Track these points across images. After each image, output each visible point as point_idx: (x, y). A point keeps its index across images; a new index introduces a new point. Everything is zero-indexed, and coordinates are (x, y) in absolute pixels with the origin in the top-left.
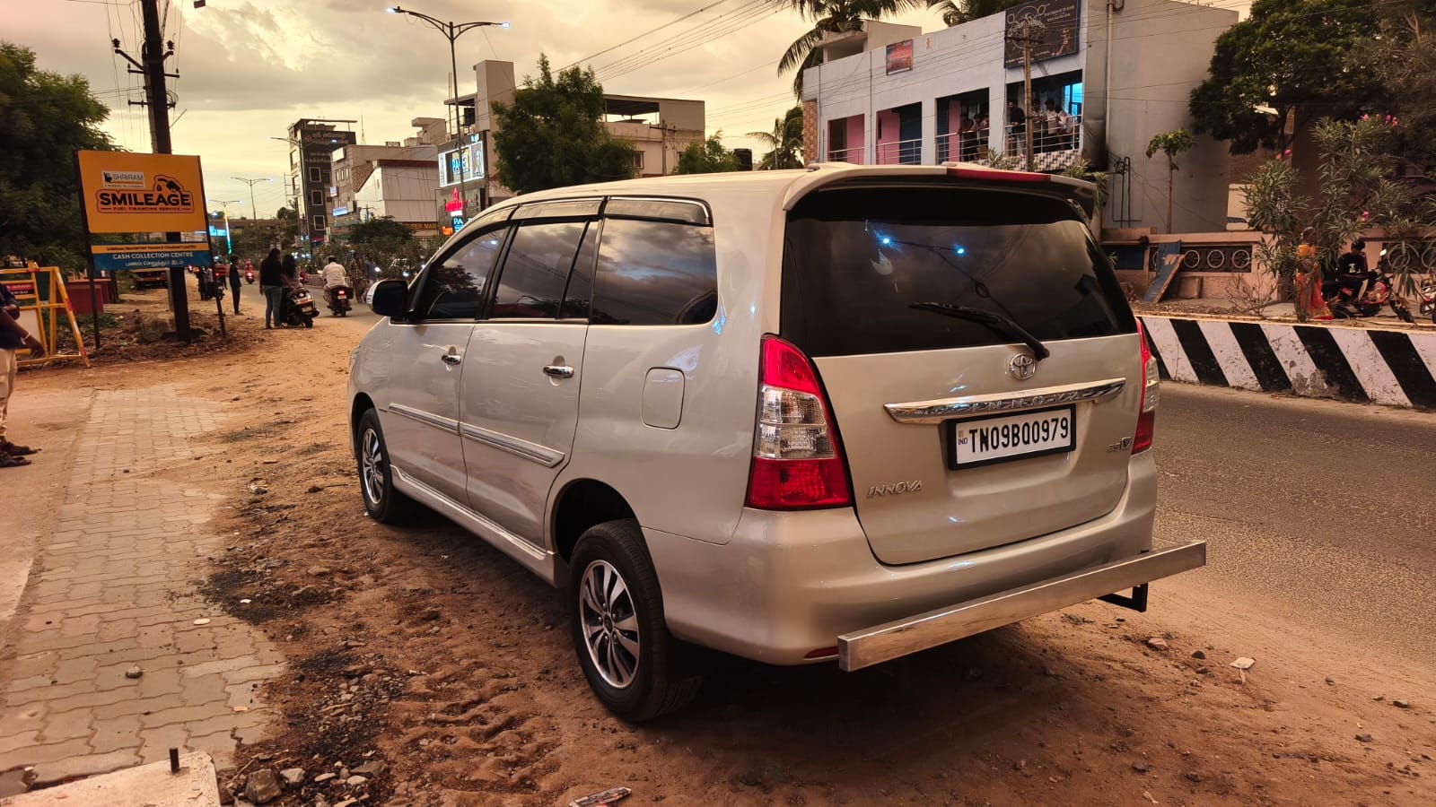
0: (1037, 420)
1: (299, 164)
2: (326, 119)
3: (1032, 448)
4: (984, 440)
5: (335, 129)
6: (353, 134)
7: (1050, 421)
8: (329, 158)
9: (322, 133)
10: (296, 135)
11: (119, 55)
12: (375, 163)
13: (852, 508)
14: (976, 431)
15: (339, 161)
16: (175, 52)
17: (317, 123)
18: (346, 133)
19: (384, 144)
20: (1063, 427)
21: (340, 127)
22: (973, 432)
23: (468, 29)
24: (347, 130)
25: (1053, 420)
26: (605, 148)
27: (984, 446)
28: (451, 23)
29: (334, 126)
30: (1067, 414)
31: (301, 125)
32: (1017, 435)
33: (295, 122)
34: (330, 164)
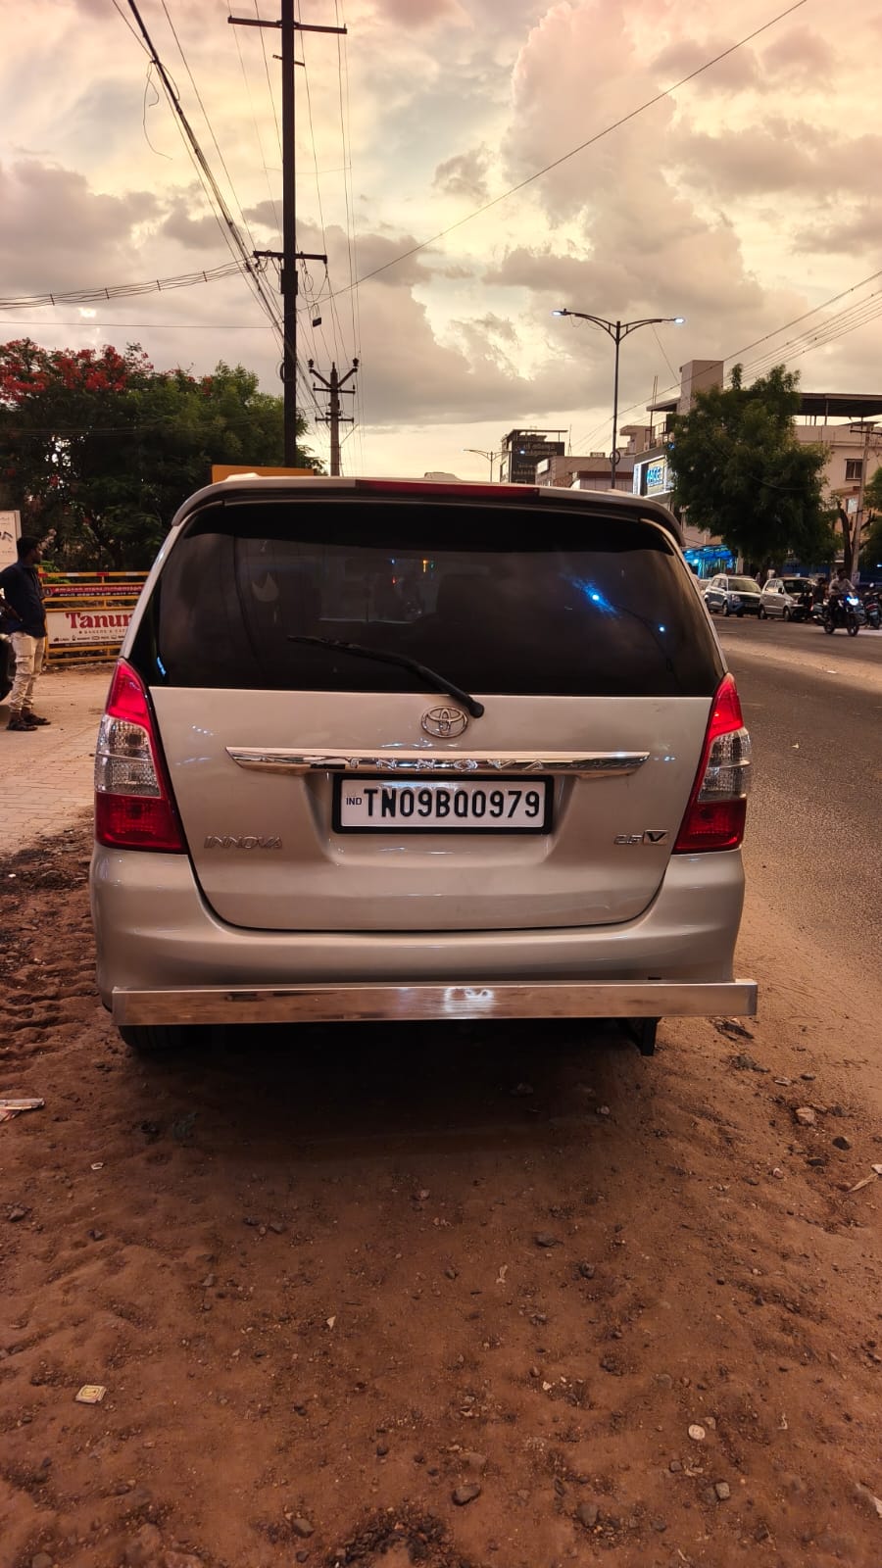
0: (484, 790)
1: (507, 477)
2: (538, 429)
3: (470, 821)
4: (388, 804)
5: (546, 440)
6: (562, 445)
7: (505, 794)
8: (534, 470)
9: (533, 443)
10: (507, 447)
11: (312, 374)
12: (575, 475)
13: (186, 855)
14: (376, 791)
15: (543, 473)
16: (359, 369)
17: (529, 434)
18: (555, 443)
19: (588, 455)
20: (529, 803)
21: (551, 438)
22: (371, 793)
23: (636, 327)
24: (557, 440)
25: (511, 793)
26: (791, 456)
27: (387, 811)
28: (619, 323)
29: (545, 437)
30: (540, 788)
31: (515, 438)
32: (445, 804)
33: (508, 433)
34: (534, 476)
